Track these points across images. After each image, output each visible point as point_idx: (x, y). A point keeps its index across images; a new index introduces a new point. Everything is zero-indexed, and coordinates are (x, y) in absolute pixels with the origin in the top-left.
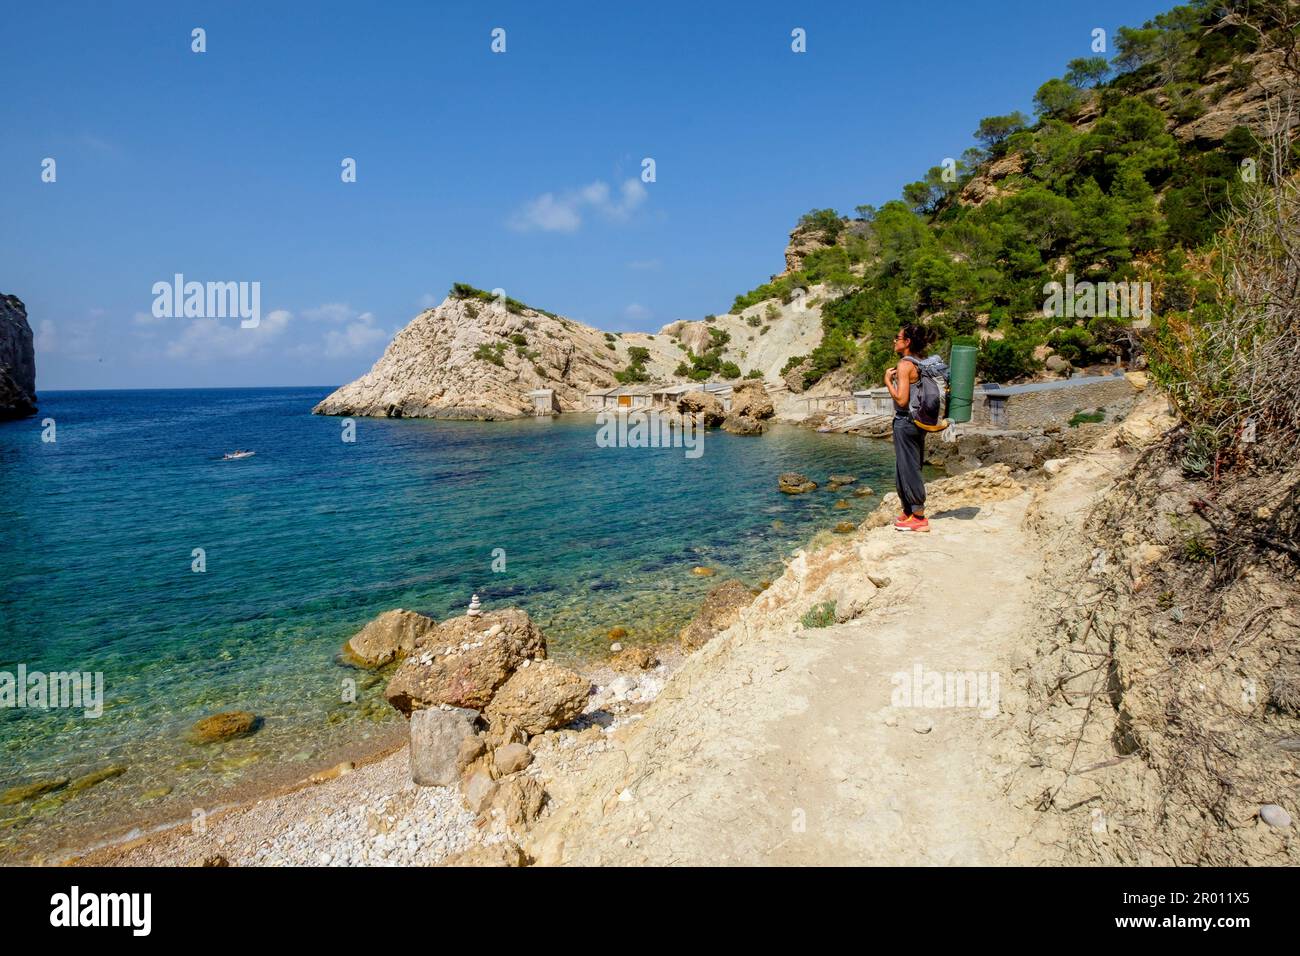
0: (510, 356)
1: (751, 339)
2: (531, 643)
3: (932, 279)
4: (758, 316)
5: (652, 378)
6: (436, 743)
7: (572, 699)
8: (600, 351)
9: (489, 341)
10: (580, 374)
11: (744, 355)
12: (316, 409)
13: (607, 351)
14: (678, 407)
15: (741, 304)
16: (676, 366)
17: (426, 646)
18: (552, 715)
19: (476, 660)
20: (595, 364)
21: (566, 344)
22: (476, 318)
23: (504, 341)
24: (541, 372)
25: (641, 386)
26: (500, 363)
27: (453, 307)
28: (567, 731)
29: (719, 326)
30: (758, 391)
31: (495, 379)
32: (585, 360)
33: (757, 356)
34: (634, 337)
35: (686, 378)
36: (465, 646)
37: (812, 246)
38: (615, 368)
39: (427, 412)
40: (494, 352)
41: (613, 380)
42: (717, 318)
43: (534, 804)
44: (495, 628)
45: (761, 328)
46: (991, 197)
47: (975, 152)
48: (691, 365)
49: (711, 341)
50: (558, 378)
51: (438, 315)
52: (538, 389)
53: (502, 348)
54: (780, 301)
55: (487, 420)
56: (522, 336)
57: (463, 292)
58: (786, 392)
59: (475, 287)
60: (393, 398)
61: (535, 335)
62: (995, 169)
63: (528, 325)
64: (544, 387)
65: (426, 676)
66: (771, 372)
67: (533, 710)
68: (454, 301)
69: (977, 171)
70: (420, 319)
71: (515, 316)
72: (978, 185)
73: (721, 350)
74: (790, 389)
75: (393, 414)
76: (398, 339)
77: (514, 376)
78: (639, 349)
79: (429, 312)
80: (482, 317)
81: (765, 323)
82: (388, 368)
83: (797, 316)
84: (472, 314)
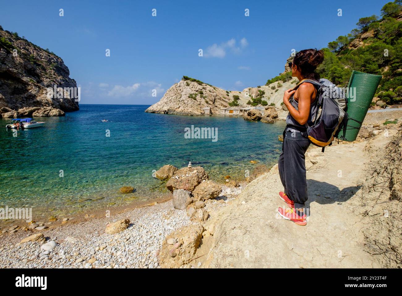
0: (198, 97)
1: (272, 93)
2: (205, 176)
3: (336, 74)
4: (275, 86)
5: (240, 105)
6: (180, 199)
7: (216, 191)
8: (225, 96)
9: (193, 93)
10: (218, 103)
11: (269, 98)
12: (146, 111)
13: (227, 96)
14: (248, 114)
15: (269, 82)
16: (247, 101)
17: (177, 174)
18: (211, 195)
19: (190, 179)
20: (223, 100)
21: (215, 94)
22: (189, 86)
23: (197, 93)
24: (207, 102)
25: (236, 107)
26: (195, 99)
27: (183, 83)
28: (214, 200)
29: (262, 90)
30: (273, 110)
31: (194, 104)
32: (220, 99)
33: (273, 99)
34: (235, 92)
35: (250, 105)
36: (187, 175)
38: (229, 102)
39: (175, 113)
40: (194, 96)
41: (228, 105)
42: (261, 87)
43: (206, 217)
44: (195, 171)
45: (275, 90)
46: (361, 46)
47: (356, 30)
48: (252, 101)
49: (259, 94)
50: (212, 104)
51: (178, 85)
52: (206, 107)
53: (196, 95)
54: (282, 82)
55: (191, 116)
56: (201, 92)
57: (186, 78)
58: (282, 110)
59: (189, 77)
60: (166, 108)
61: (206, 91)
62: (363, 36)
63: (204, 88)
64: (208, 107)
65: (177, 182)
66: (277, 104)
67: (205, 193)
68: (183, 81)
69: (356, 37)
70: (173, 86)
71: (200, 85)
72: (356, 42)
73: (262, 97)
74: (284, 110)
75: (166, 113)
76: (168, 92)
77: (199, 103)
78: (236, 96)
79: (176, 84)
80: (191, 85)
81: (277, 89)
82: (165, 100)
83: (287, 86)
84: (188, 85)
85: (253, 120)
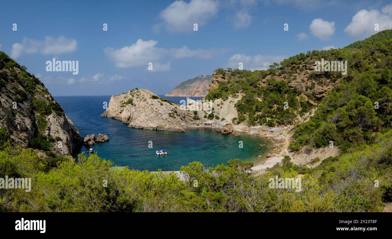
0: (175, 116)
1: (219, 109)
4: (218, 103)
5: (201, 119)
9: (170, 112)
10: (187, 119)
11: (219, 114)
13: (189, 112)
14: (224, 131)
16: (204, 116)
20: (189, 116)
21: (183, 112)
23: (173, 112)
24: (181, 119)
25: (200, 121)
26: (175, 118)
30: (231, 125)
32: (187, 115)
33: (222, 114)
35: (207, 119)
37: (220, 79)
38: (192, 116)
39: (164, 129)
41: (193, 120)
45: (220, 107)
48: (207, 115)
50: (184, 119)
53: (173, 114)
54: (222, 100)
56: (175, 111)
57: (154, 97)
60: (153, 125)
63: (175, 108)
64: (182, 122)
66: (228, 119)
68: (152, 99)
71: (172, 105)
74: (234, 124)
75: (155, 129)
77: (178, 120)
80: (164, 105)
81: (221, 105)
83: (228, 105)
84: (162, 105)
85: (227, 134)
